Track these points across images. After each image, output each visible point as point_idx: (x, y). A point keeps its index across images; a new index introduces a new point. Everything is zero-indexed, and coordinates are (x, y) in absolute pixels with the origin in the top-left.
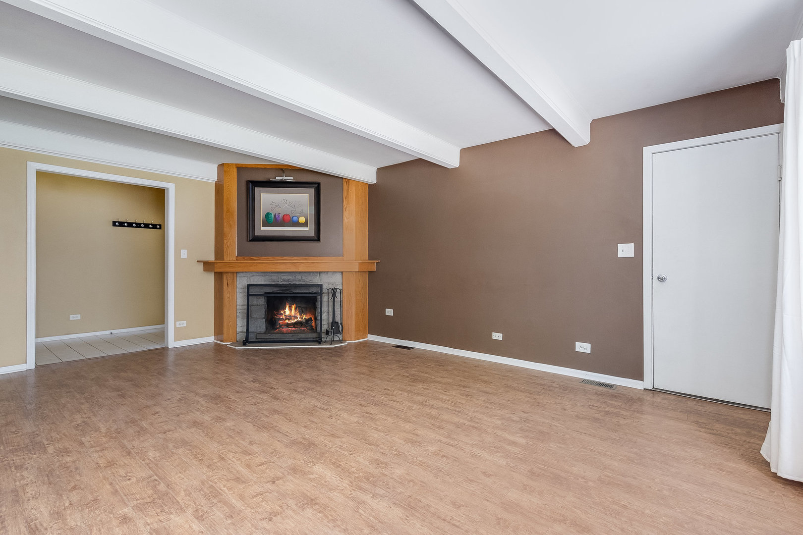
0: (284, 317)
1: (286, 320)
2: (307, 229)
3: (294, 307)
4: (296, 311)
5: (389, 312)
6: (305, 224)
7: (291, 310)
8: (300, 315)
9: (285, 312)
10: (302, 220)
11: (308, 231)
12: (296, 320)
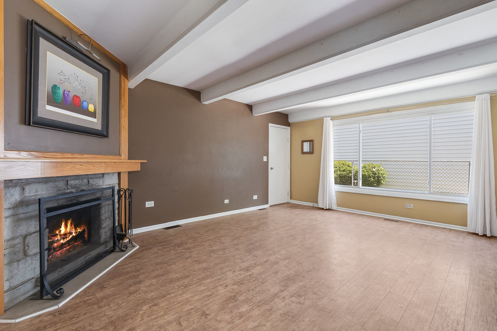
0: (59, 237)
1: (61, 240)
2: (95, 120)
3: (69, 222)
4: (71, 226)
5: (150, 204)
6: (93, 115)
7: (66, 226)
8: (76, 229)
9: (60, 232)
10: (91, 108)
11: (95, 123)
12: (71, 236)
